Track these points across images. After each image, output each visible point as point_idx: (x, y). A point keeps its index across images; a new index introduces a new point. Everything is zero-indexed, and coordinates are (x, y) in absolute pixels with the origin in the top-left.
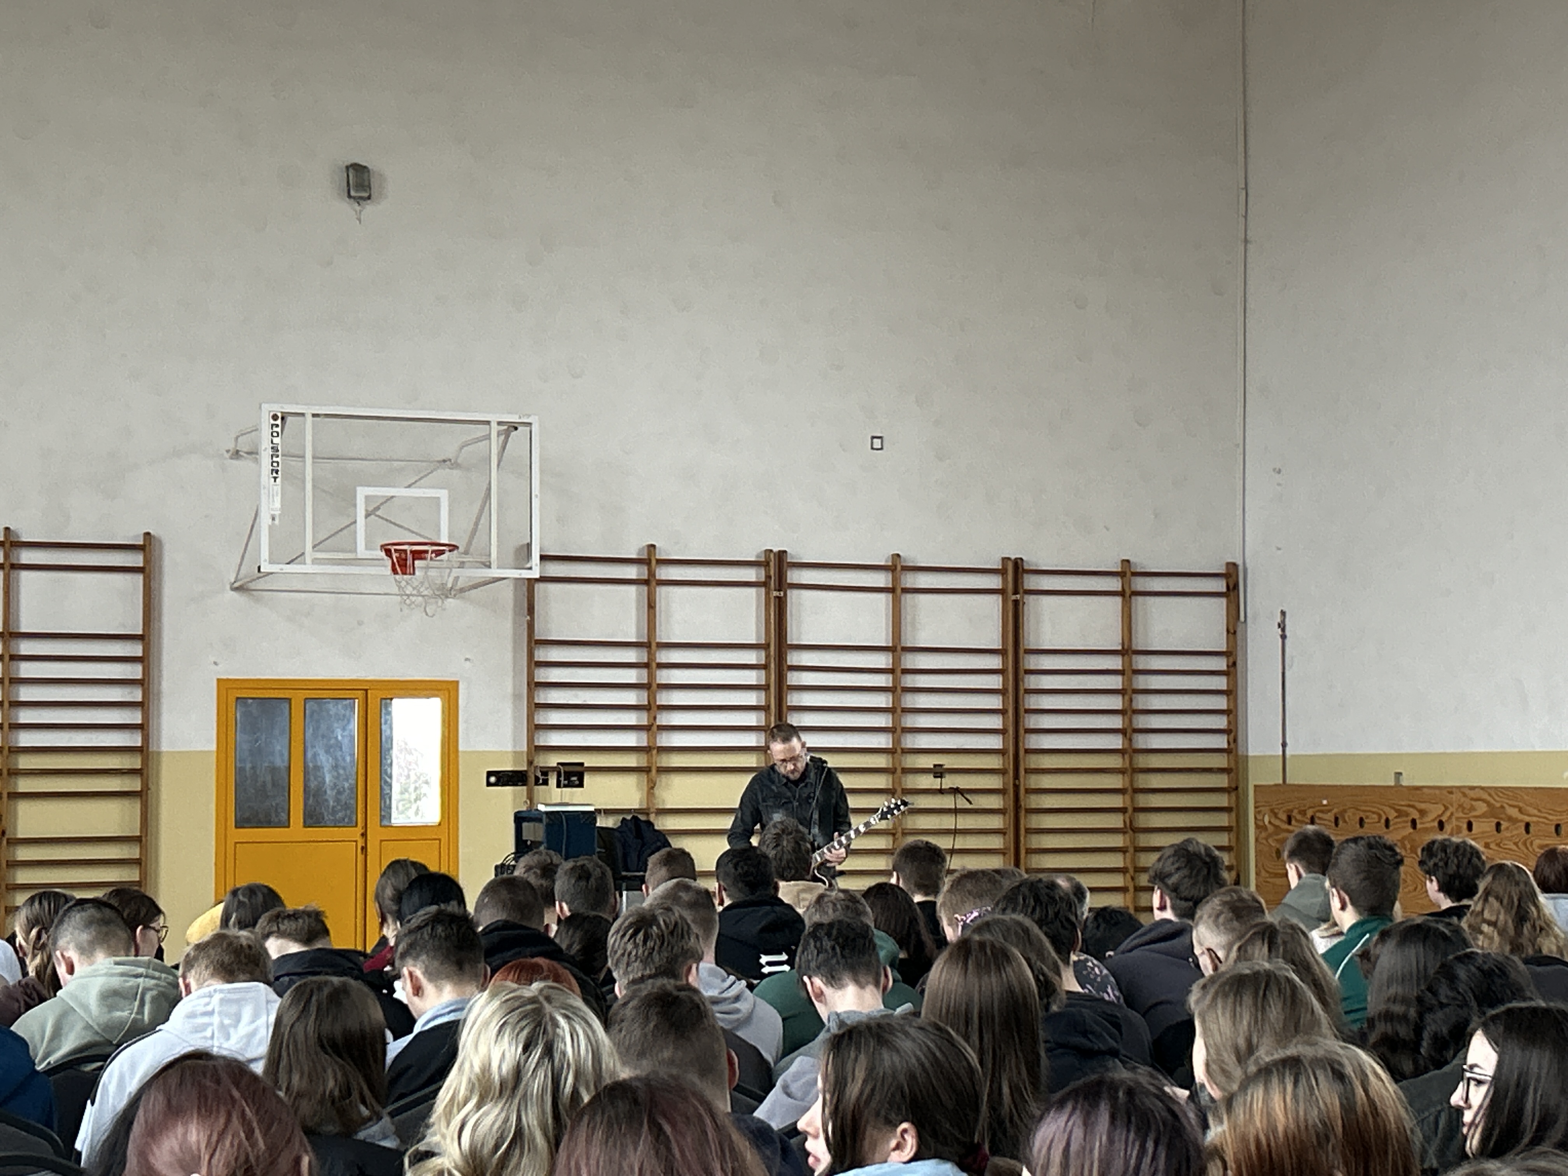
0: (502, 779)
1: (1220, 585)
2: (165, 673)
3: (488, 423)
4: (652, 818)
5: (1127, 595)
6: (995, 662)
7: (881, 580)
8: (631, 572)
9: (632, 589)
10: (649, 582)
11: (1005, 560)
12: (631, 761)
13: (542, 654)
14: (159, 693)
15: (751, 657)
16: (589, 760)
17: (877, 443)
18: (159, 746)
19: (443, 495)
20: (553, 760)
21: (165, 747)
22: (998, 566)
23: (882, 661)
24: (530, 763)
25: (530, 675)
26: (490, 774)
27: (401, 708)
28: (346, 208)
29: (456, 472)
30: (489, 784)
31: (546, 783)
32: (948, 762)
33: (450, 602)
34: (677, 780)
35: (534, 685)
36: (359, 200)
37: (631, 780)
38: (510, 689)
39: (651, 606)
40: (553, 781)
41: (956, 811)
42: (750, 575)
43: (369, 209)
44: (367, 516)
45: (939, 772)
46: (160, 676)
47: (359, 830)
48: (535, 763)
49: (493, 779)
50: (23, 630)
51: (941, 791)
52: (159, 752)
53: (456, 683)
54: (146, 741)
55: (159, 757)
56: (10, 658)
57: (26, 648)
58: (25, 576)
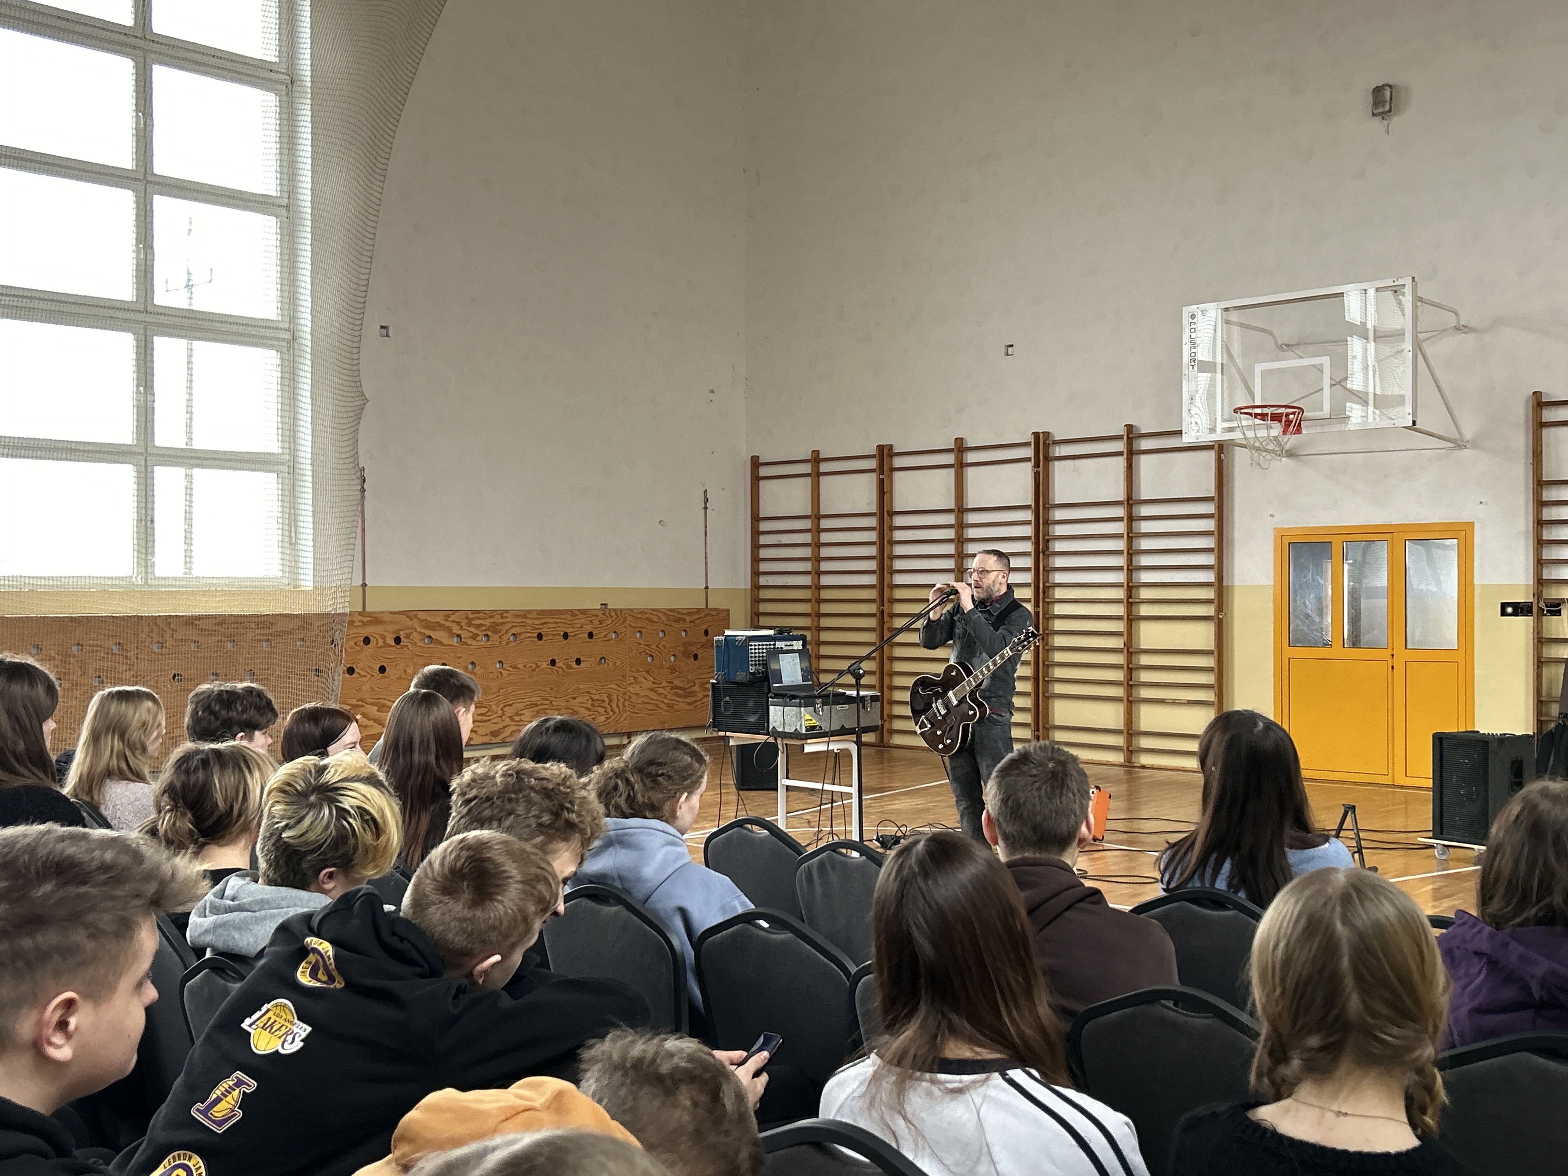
0: (1520, 609)
2: (1237, 525)
13: (1549, 494)
14: (1233, 541)
18: (1232, 581)
21: (1235, 582)
24: (1538, 595)
25: (1538, 514)
26: (1504, 606)
28: (1374, 124)
30: (1504, 613)
31: (1559, 613)
35: (1540, 523)
36: (1383, 116)
38: (1521, 528)
43: (1396, 122)
46: (1233, 527)
47: (1389, 651)
48: (1545, 596)
49: (1510, 610)
50: (1144, 496)
52: (1233, 586)
53: (1471, 525)
54: (1220, 578)
55: (1232, 590)
56: (1131, 519)
57: (1145, 511)
58: (1144, 458)
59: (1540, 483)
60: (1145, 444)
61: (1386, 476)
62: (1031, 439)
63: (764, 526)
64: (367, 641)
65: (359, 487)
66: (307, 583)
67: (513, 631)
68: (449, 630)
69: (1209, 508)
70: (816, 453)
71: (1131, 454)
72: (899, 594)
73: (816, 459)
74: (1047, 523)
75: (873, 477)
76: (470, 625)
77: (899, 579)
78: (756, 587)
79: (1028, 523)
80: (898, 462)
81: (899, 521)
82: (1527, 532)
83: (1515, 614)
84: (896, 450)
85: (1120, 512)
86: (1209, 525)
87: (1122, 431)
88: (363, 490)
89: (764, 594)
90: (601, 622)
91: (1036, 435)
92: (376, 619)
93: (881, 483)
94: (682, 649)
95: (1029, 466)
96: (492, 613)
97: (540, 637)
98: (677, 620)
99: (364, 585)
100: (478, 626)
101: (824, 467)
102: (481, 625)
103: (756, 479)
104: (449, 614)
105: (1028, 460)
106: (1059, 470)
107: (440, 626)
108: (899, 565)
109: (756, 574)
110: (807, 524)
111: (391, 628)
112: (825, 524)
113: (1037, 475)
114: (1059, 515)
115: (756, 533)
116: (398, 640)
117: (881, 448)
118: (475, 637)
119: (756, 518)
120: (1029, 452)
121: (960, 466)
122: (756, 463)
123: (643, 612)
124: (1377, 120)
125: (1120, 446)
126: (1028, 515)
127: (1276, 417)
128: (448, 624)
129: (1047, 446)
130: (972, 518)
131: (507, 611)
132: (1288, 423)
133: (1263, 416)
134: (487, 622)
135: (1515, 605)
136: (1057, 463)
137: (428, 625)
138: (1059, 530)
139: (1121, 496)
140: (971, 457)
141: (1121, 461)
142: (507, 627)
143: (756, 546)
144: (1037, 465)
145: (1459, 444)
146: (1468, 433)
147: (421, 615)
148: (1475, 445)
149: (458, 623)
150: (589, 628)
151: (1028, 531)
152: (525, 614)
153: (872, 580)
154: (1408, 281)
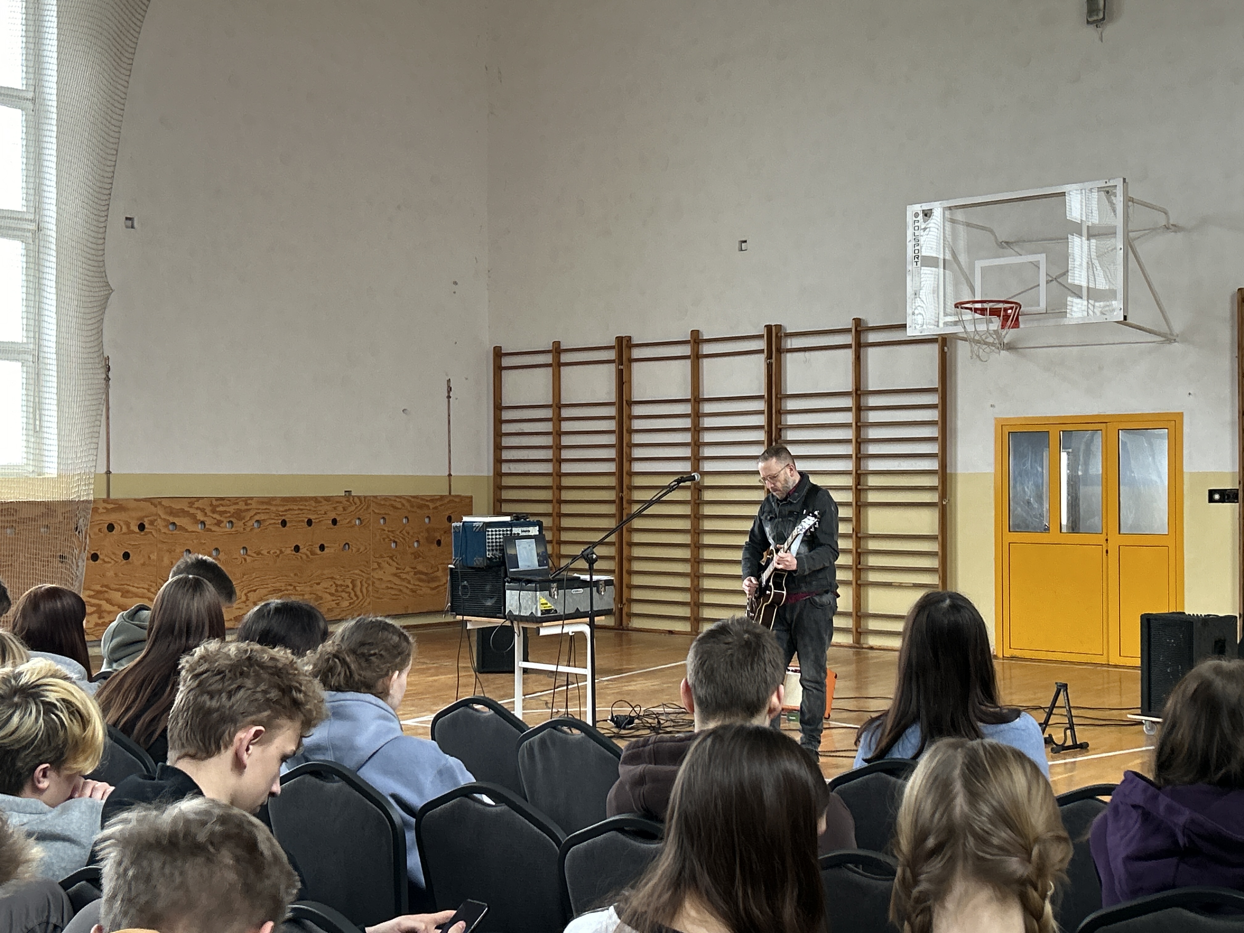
0: (1227, 496)
2: (960, 415)
14: (956, 430)
18: (956, 470)
24: (1243, 482)
26: (1211, 493)
28: (1091, 32)
29: (1180, 235)
30: (1211, 500)
36: (1098, 23)
46: (956, 417)
47: (1103, 537)
49: (1217, 497)
50: (872, 388)
52: (956, 474)
53: (1181, 415)
54: (943, 465)
55: (956, 478)
56: (859, 409)
57: (873, 401)
58: (871, 351)
60: (872, 337)
61: (1101, 368)
62: (763, 332)
63: (506, 415)
64: (111, 528)
65: (104, 376)
66: (51, 471)
67: (257, 518)
68: (193, 517)
69: (933, 399)
70: (557, 344)
71: (859, 347)
72: (638, 481)
73: (557, 350)
74: (780, 412)
75: (613, 367)
76: (214, 511)
77: (638, 467)
78: (498, 474)
79: (761, 412)
80: (637, 353)
81: (638, 410)
82: (1233, 423)
83: (1221, 501)
84: (635, 341)
85: (848, 402)
86: (933, 415)
87: (850, 324)
88: (107, 379)
89: (506, 481)
90: (344, 509)
91: (769, 328)
92: (119, 506)
93: (620, 373)
94: (425, 535)
95: (762, 357)
96: (235, 501)
97: (284, 523)
98: (420, 507)
99: (108, 472)
100: (221, 513)
101: (565, 358)
102: (225, 512)
103: (498, 369)
104: (192, 501)
105: (761, 351)
106: (791, 362)
107: (182, 513)
108: (637, 453)
109: (498, 461)
110: (548, 413)
111: (134, 514)
112: (566, 413)
113: (769, 366)
114: (791, 405)
115: (498, 422)
116: (142, 527)
117: (620, 339)
118: (219, 523)
119: (498, 407)
120: (761, 345)
121: (696, 358)
122: (498, 353)
123: (386, 498)
124: (1092, 28)
125: (848, 339)
126: (761, 405)
127: (995, 312)
128: (192, 511)
129: (779, 339)
130: (707, 408)
131: (251, 498)
132: (1006, 318)
133: (982, 311)
134: (232, 509)
135: (1222, 492)
136: (789, 355)
137: (172, 512)
138: (791, 420)
139: (849, 387)
140: (707, 349)
141: (849, 354)
142: (252, 513)
143: (498, 435)
144: (769, 357)
145: (1169, 338)
146: (1177, 327)
147: (164, 502)
148: (1185, 338)
149: (203, 510)
150: (333, 515)
151: (761, 420)
152: (269, 501)
153: (611, 467)
154: (1119, 182)
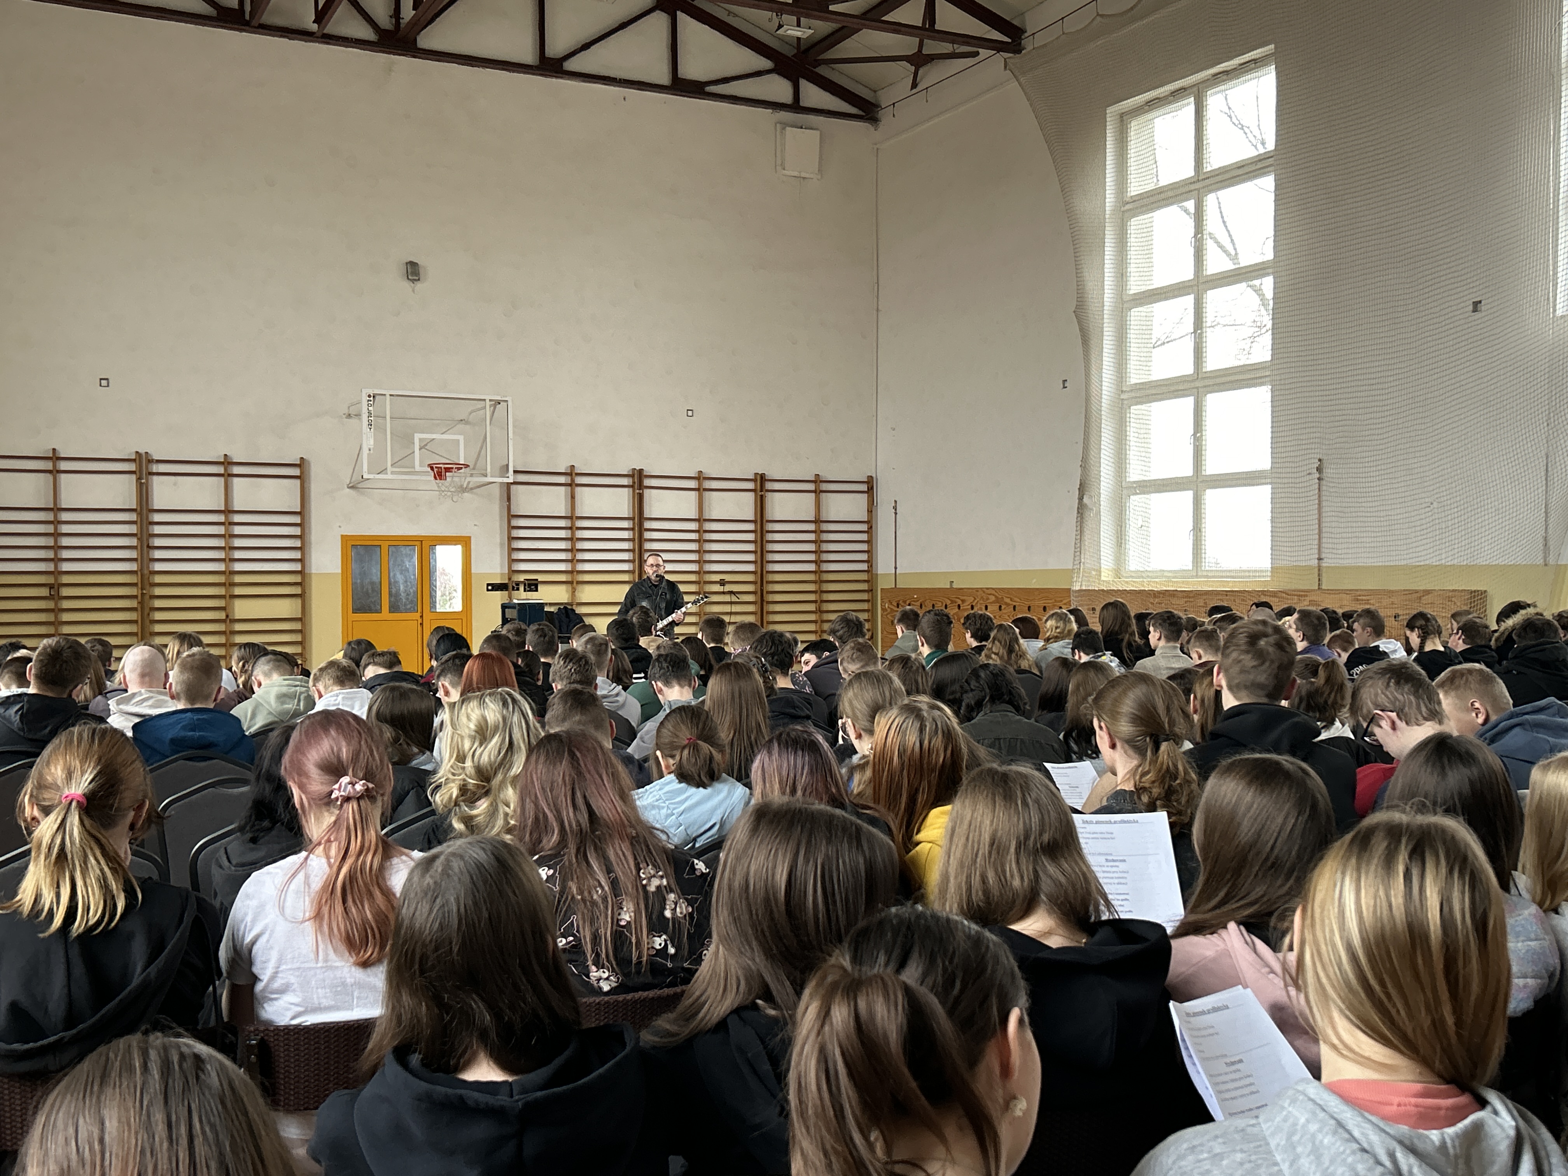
0: (495, 587)
1: (864, 487)
2: (313, 532)
3: (484, 400)
4: (574, 607)
5: (817, 492)
6: (751, 527)
7: (693, 484)
8: (562, 479)
9: (563, 488)
10: (571, 485)
11: (756, 474)
12: (563, 578)
13: (516, 522)
14: (310, 543)
15: (625, 524)
16: (541, 578)
17: (690, 413)
18: (310, 570)
19: (461, 438)
20: (522, 578)
21: (314, 570)
22: (752, 477)
23: (693, 526)
24: (510, 579)
25: (509, 533)
26: (488, 585)
27: (442, 552)
28: (407, 285)
29: (468, 427)
30: (488, 590)
31: (518, 589)
32: (727, 578)
33: (466, 495)
34: (588, 588)
35: (511, 539)
36: (413, 281)
37: (563, 588)
38: (498, 540)
39: (573, 497)
40: (522, 588)
41: (731, 603)
42: (625, 481)
43: (419, 286)
44: (420, 449)
45: (722, 583)
46: (310, 533)
47: (419, 614)
48: (512, 579)
49: (490, 588)
50: (236, 509)
51: (724, 593)
52: (313, 574)
53: (470, 537)
54: (303, 568)
55: (310, 577)
56: (228, 524)
57: (241, 518)
58: (236, 480)
59: (511, 516)
60: (236, 470)
61: (418, 506)
62: (131, 456)
69: (297, 519)
71: (227, 476)
74: (147, 523)
79: (133, 522)
82: (502, 543)
83: (494, 590)
85: (217, 518)
87: (221, 458)
91: (138, 454)
95: (133, 477)
105: (131, 472)
106: (157, 483)
113: (139, 485)
114: (157, 517)
120: (132, 467)
121: (53, 473)
126: (134, 517)
129: (148, 463)
136: (155, 478)
138: (158, 529)
139: (222, 507)
140: (64, 466)
141: (221, 481)
144: (139, 478)
151: (134, 529)
